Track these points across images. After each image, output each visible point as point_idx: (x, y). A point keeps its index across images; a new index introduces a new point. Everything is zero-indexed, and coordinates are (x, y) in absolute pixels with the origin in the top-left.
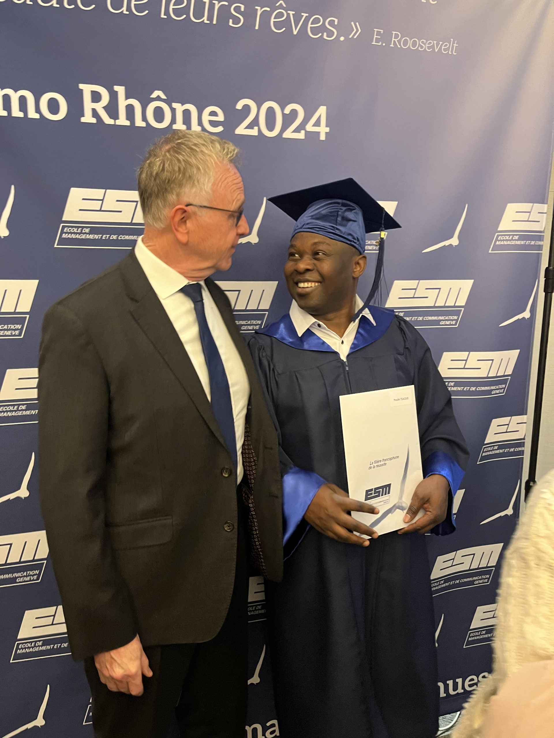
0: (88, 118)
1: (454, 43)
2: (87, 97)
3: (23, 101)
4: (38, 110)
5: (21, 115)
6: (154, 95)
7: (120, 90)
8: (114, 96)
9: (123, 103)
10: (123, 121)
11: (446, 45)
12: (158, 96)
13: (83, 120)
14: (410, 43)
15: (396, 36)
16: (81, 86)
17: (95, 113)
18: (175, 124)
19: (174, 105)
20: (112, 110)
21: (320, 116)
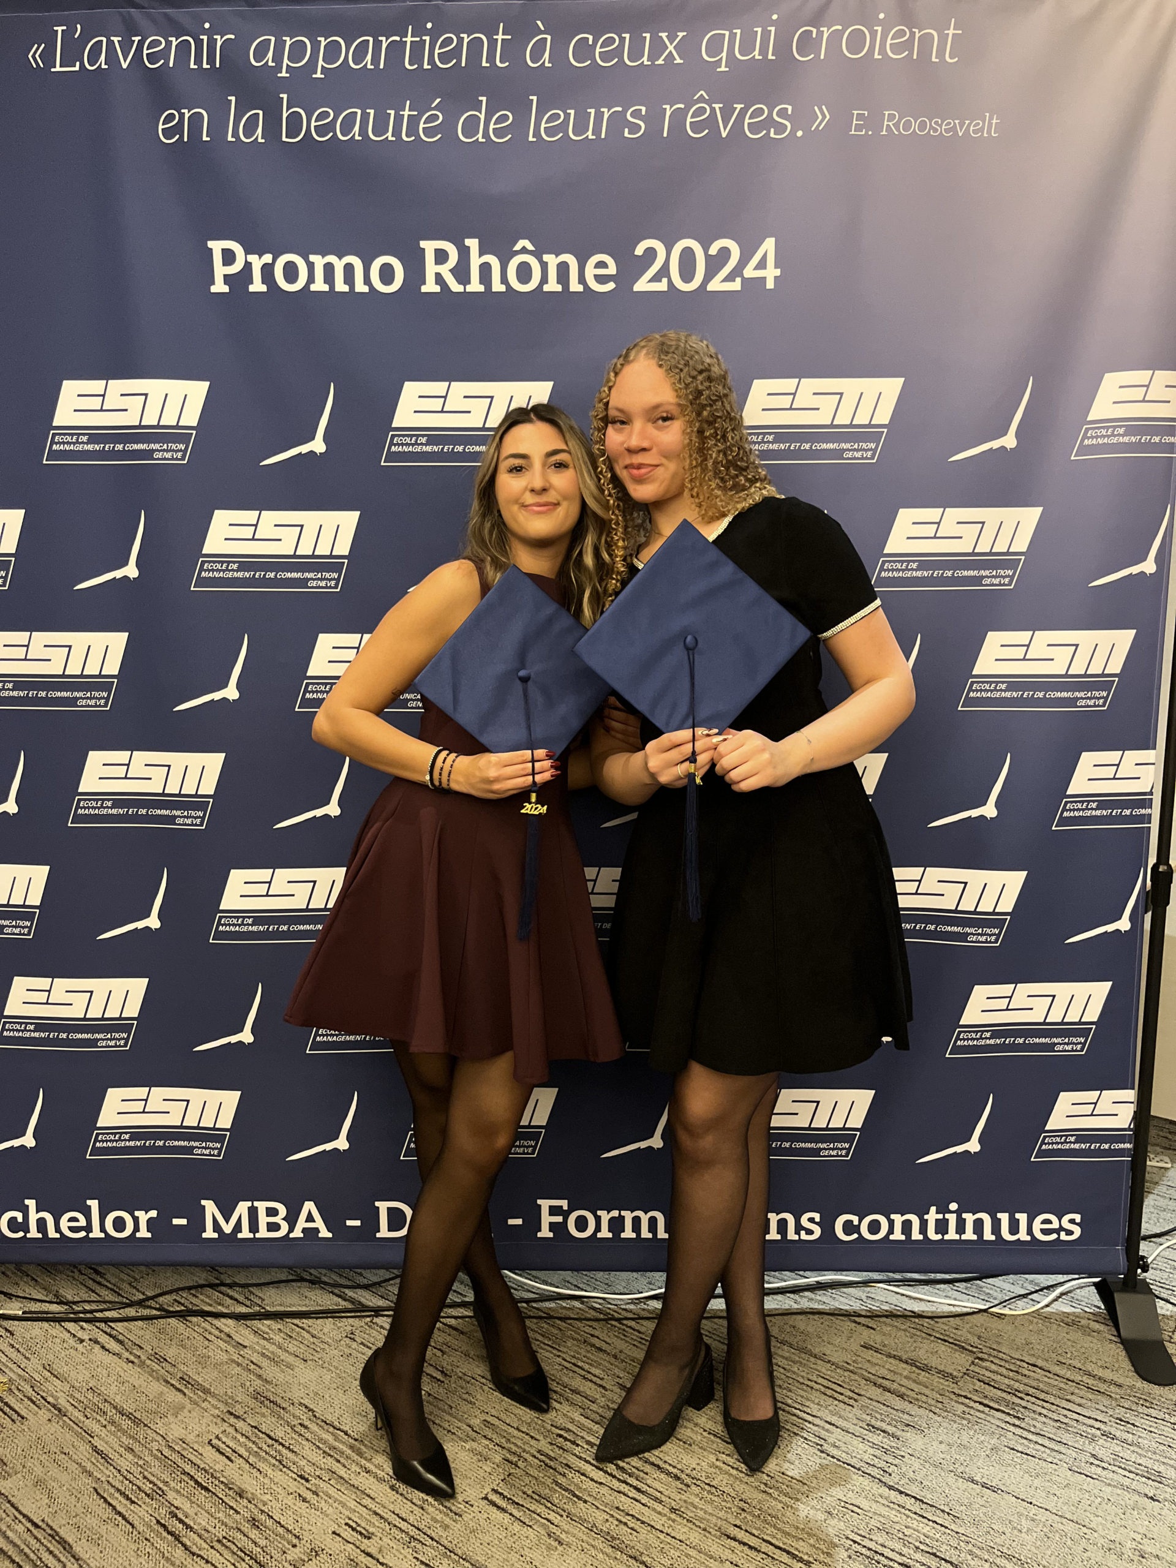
0: (430, 286)
1: (991, 119)
2: (430, 258)
3: (349, 269)
4: (367, 281)
5: (346, 288)
6: (518, 247)
7: (473, 244)
8: (464, 252)
9: (475, 261)
10: (475, 286)
11: (978, 124)
12: (524, 247)
13: (424, 289)
14: (915, 126)
15: (891, 117)
16: (423, 244)
17: (439, 279)
18: (547, 283)
19: (546, 258)
20: (461, 272)
21: (766, 253)
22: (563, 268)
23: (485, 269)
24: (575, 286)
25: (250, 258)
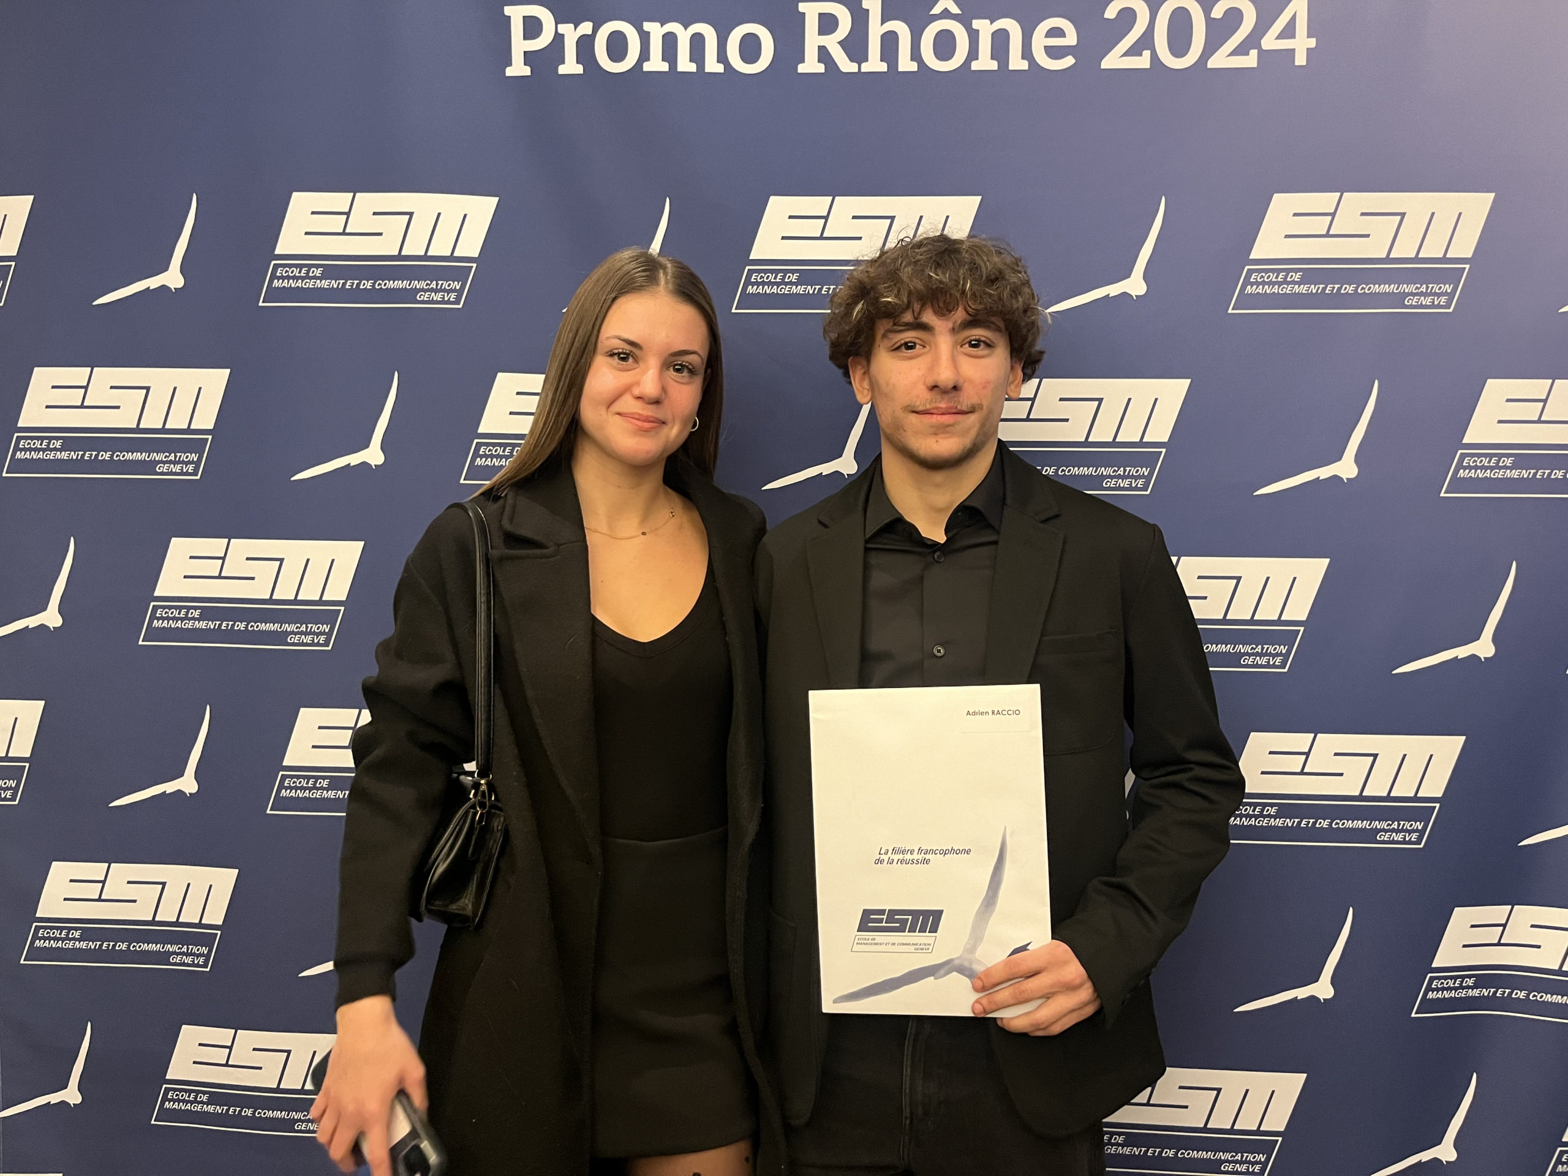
0: (811, 65)
2: (811, 25)
3: (697, 42)
4: (722, 57)
5: (692, 68)
7: (873, 6)
8: (860, 19)
9: (876, 30)
10: (875, 64)
12: (946, 10)
13: (802, 69)
16: (802, 7)
17: (824, 54)
18: (976, 59)
19: (976, 24)
20: (855, 46)
21: (1296, 13)
22: (1000, 40)
23: (890, 42)
24: (1017, 63)
25: (563, 28)
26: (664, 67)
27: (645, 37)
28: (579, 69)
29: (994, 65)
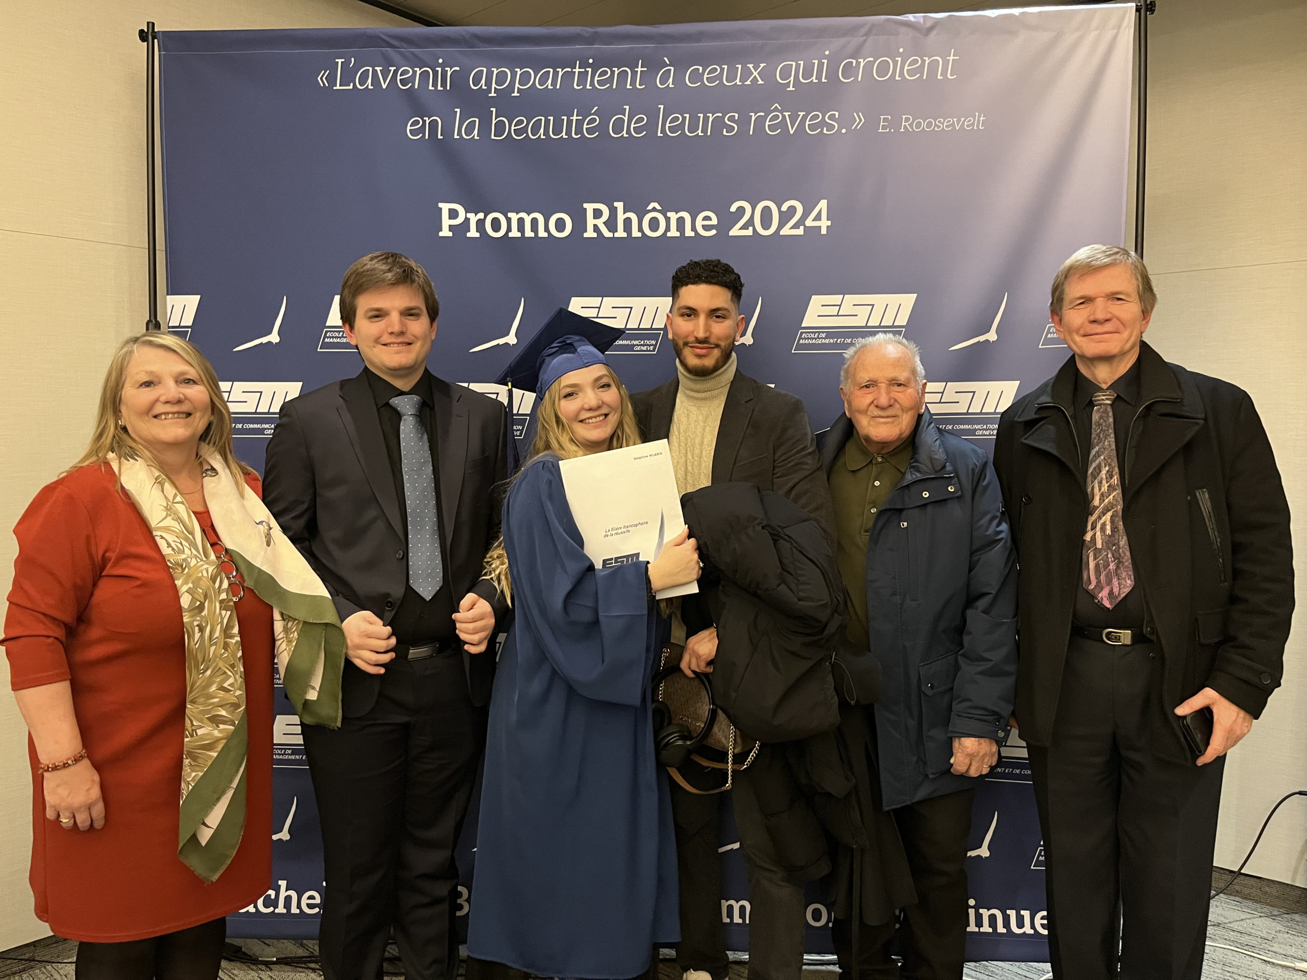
0: (590, 234)
1: (979, 116)
2: (590, 214)
3: (534, 222)
4: (547, 229)
5: (532, 235)
6: (650, 207)
7: (619, 205)
8: (613, 212)
9: (621, 217)
10: (621, 233)
11: (970, 120)
12: (654, 207)
13: (586, 235)
14: (924, 125)
15: (907, 120)
16: (585, 205)
17: (596, 228)
18: (670, 231)
19: (669, 214)
20: (611, 224)
21: (821, 210)
23: (628, 222)
24: (689, 233)
25: (469, 215)
26: (519, 235)
27: (509, 220)
28: (478, 235)
29: (678, 234)
